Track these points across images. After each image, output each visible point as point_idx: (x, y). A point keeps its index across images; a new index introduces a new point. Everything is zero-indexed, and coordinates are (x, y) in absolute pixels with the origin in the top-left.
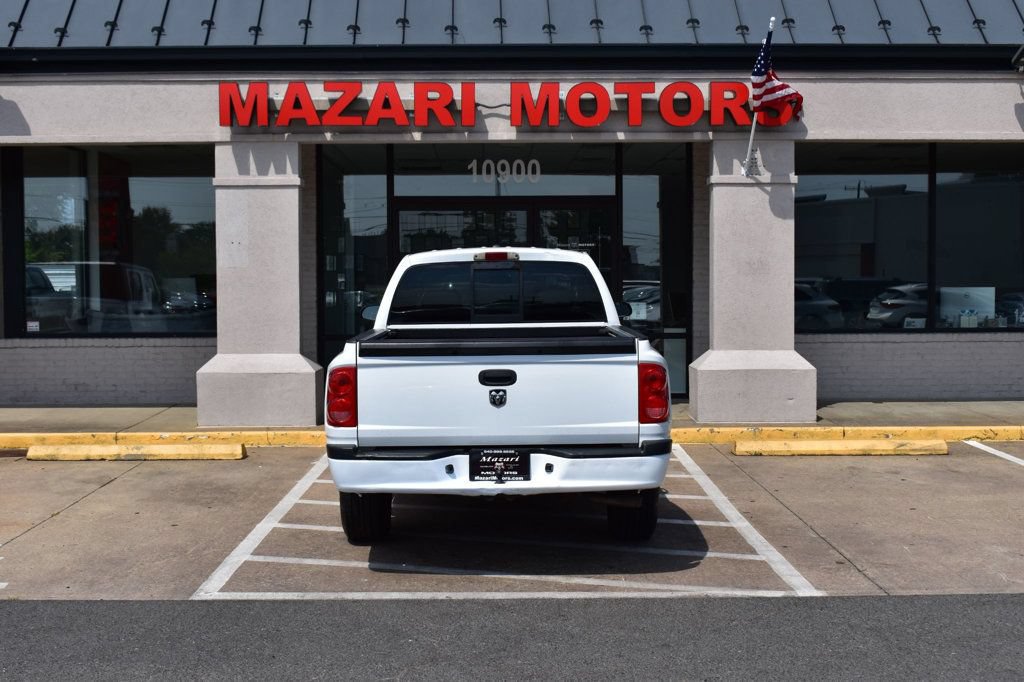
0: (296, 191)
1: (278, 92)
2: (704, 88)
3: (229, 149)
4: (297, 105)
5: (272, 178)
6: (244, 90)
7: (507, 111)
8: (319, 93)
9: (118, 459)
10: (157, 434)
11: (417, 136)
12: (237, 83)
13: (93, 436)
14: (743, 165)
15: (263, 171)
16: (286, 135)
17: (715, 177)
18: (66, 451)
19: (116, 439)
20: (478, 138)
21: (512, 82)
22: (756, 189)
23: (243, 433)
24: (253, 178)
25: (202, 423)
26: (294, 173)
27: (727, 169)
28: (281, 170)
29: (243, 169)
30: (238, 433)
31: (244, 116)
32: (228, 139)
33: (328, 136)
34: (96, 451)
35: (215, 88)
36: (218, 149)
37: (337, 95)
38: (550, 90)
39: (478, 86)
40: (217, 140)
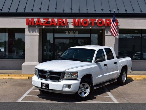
1: (35, 20)
2: (104, 20)
4: (38, 22)
6: (30, 19)
7: (72, 23)
8: (42, 20)
10: (15, 75)
11: (58, 27)
12: (29, 18)
13: (5, 75)
15: (33, 32)
19: (8, 75)
20: (67, 28)
21: (73, 19)
24: (31, 34)
25: (22, 73)
26: (38, 33)
27: (107, 33)
29: (30, 32)
30: (28, 75)
31: (30, 24)
33: (43, 27)
34: (5, 77)
35: (25, 19)
36: (26, 29)
37: (45, 20)
38: (79, 20)
39: (67, 19)
40: (26, 27)
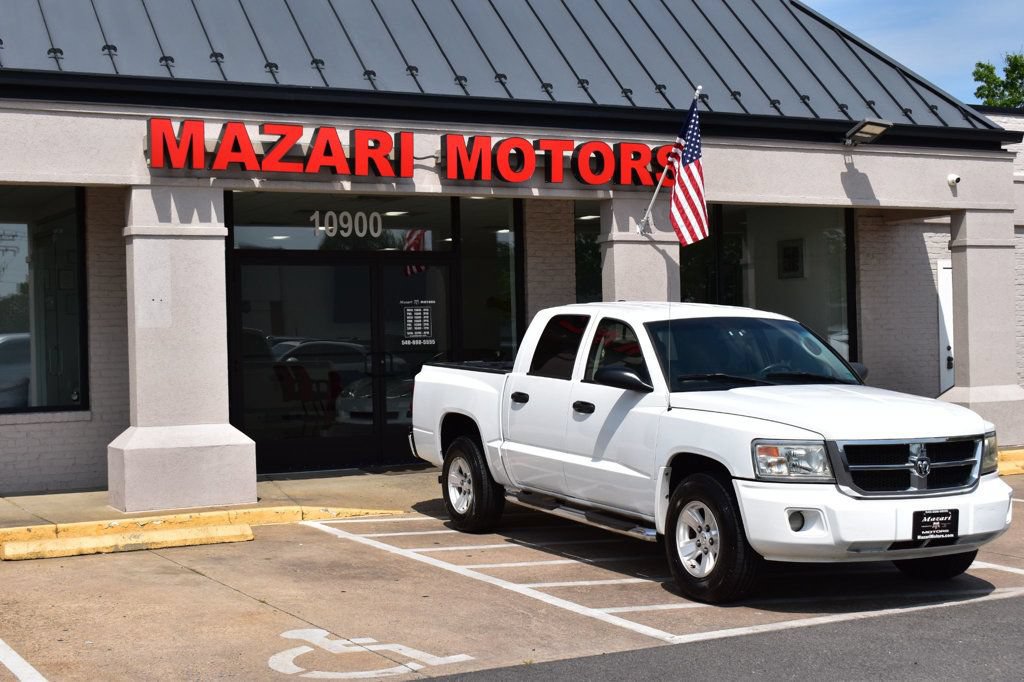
0: (223, 242)
1: (212, 132)
3: (148, 193)
4: (236, 148)
5: (196, 227)
6: (176, 126)
8: (255, 136)
9: (116, 551)
10: (105, 523)
11: (347, 186)
12: (169, 119)
13: (29, 530)
14: (638, 222)
15: (185, 218)
16: (212, 179)
17: (615, 234)
18: (51, 546)
19: (57, 532)
20: (404, 190)
22: (649, 246)
23: (203, 514)
24: (175, 226)
25: (131, 506)
26: (219, 221)
27: (624, 227)
28: (205, 218)
29: (164, 216)
30: (197, 514)
31: (178, 157)
32: (149, 183)
33: (257, 182)
35: (143, 124)
36: (135, 193)
37: (275, 138)
39: (416, 136)
40: (136, 182)
